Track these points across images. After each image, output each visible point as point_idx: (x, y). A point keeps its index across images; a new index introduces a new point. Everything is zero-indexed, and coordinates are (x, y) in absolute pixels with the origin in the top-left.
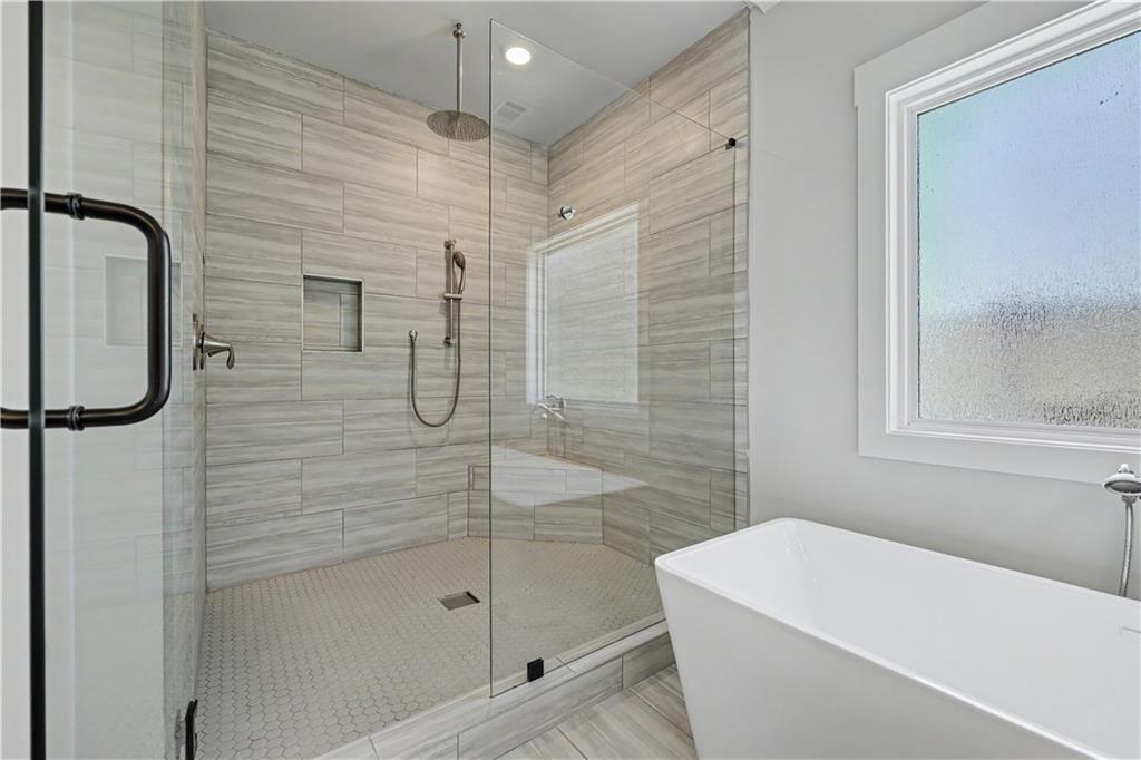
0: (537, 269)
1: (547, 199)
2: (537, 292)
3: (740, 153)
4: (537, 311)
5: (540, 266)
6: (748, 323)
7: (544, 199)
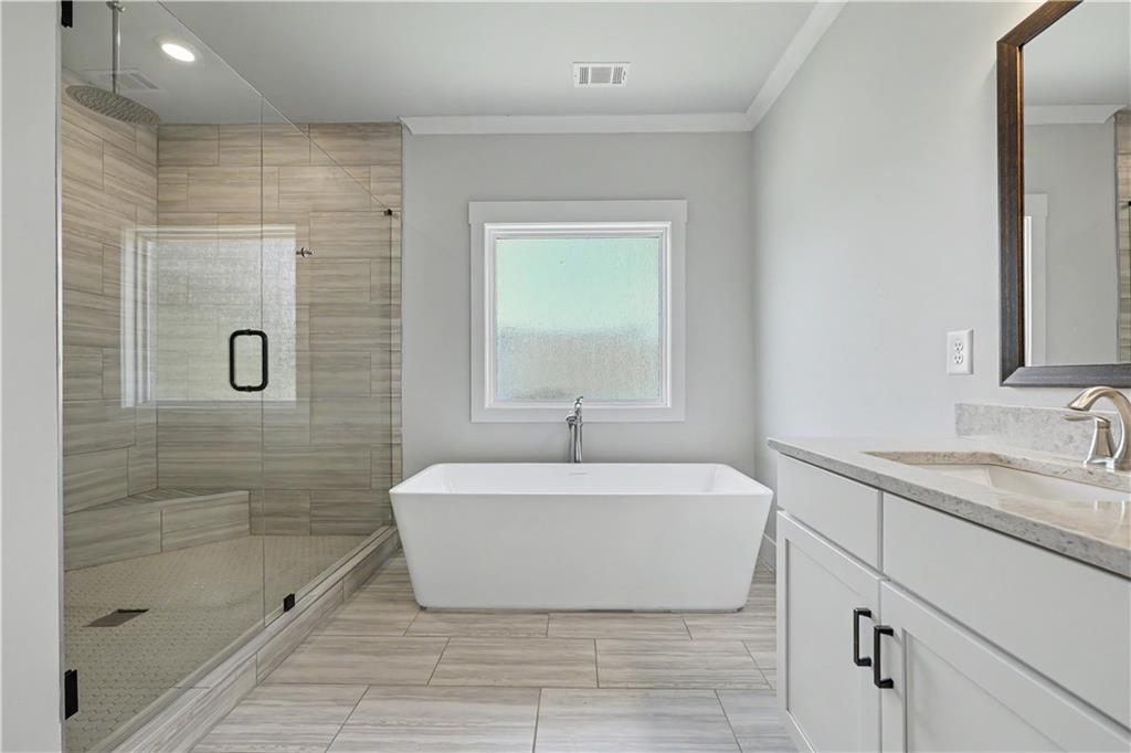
0: (136, 253)
1: (155, 181)
2: (136, 279)
3: (396, 223)
4: (136, 302)
5: (140, 252)
6: (401, 340)
7: (152, 180)
